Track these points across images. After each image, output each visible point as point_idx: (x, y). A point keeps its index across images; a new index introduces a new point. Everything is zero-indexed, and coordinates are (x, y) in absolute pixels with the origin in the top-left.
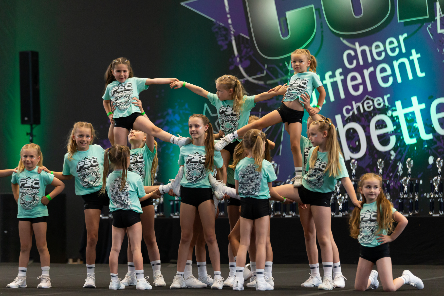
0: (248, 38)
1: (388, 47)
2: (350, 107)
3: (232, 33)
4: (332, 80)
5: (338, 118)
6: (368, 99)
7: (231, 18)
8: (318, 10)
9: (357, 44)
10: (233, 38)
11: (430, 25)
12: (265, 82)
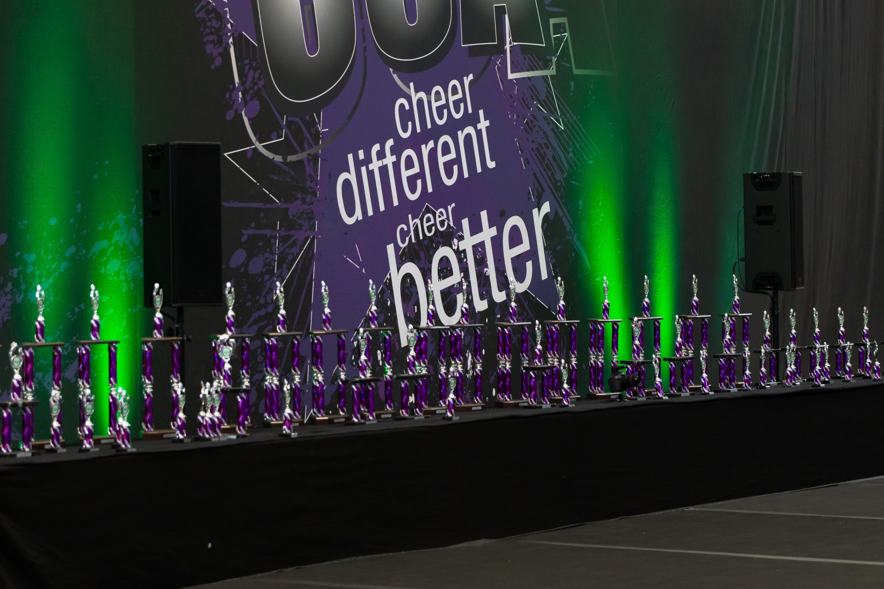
0: (255, 43)
1: (451, 100)
2: (405, 227)
3: (229, 26)
4: (380, 163)
5: (391, 252)
9: (412, 86)
10: (231, 40)
11: (500, 58)
12: (285, 158)
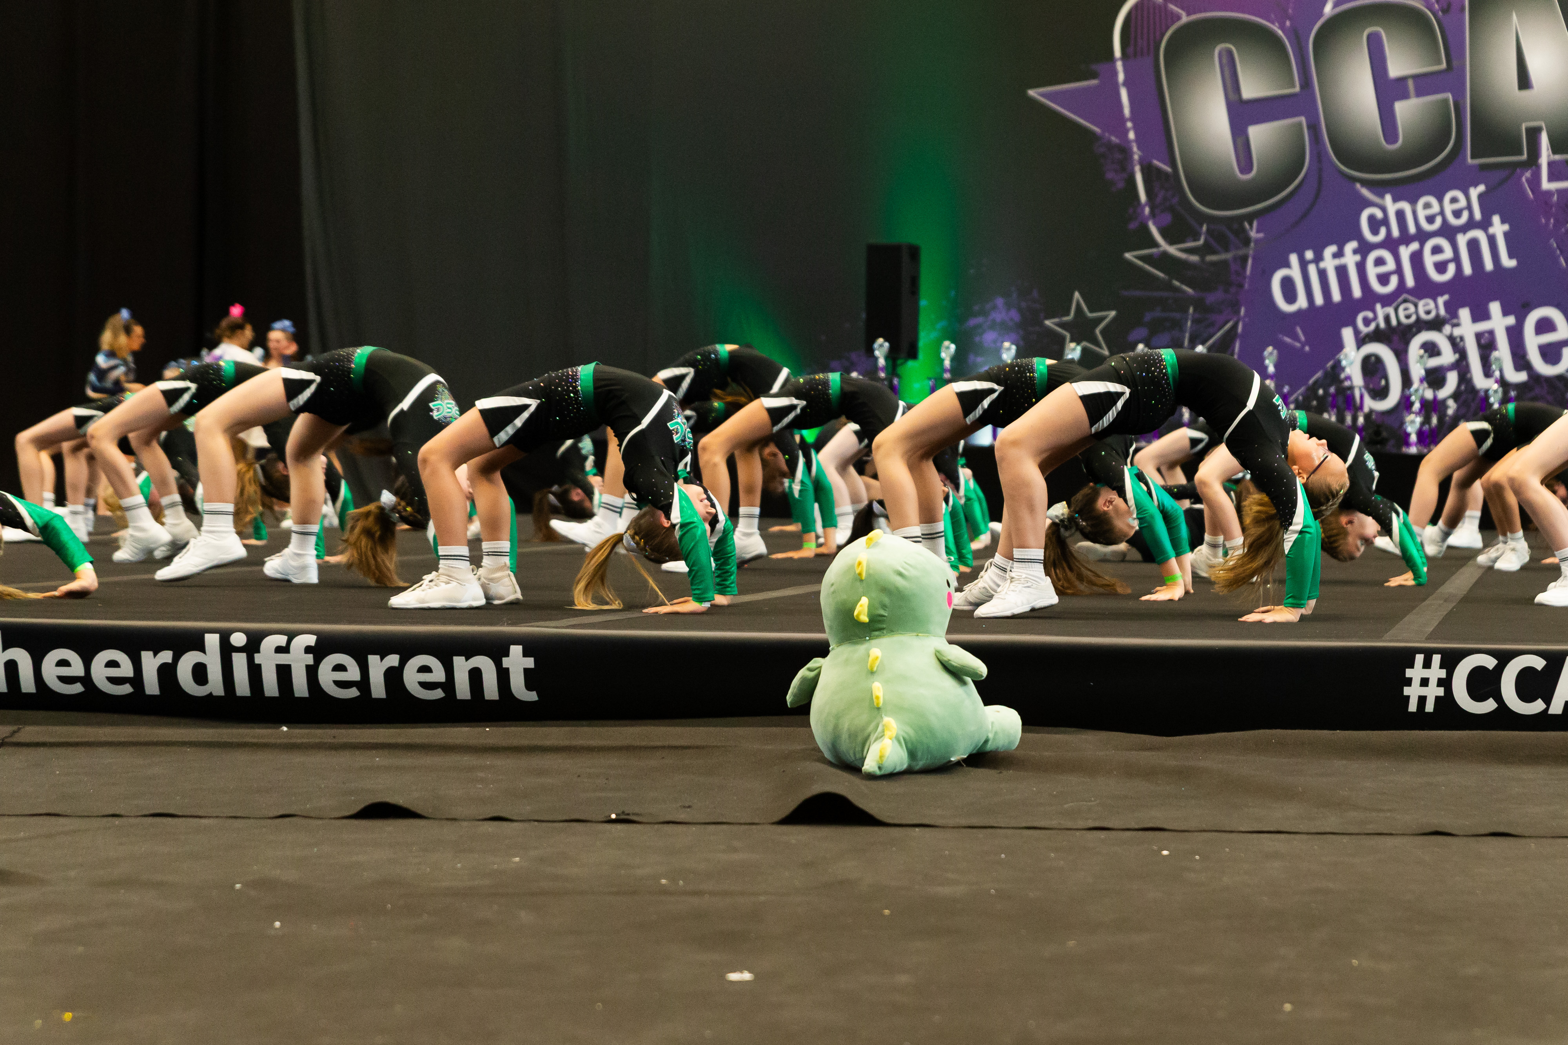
0: (1168, 169)
1: (1449, 208)
2: (1370, 315)
3: (1136, 157)
4: (1337, 262)
5: (1347, 334)
6: (1405, 301)
7: (1136, 128)
8: (1314, 128)
9: (1388, 198)
10: (1137, 169)
11: (1529, 171)
12: (1202, 257)
